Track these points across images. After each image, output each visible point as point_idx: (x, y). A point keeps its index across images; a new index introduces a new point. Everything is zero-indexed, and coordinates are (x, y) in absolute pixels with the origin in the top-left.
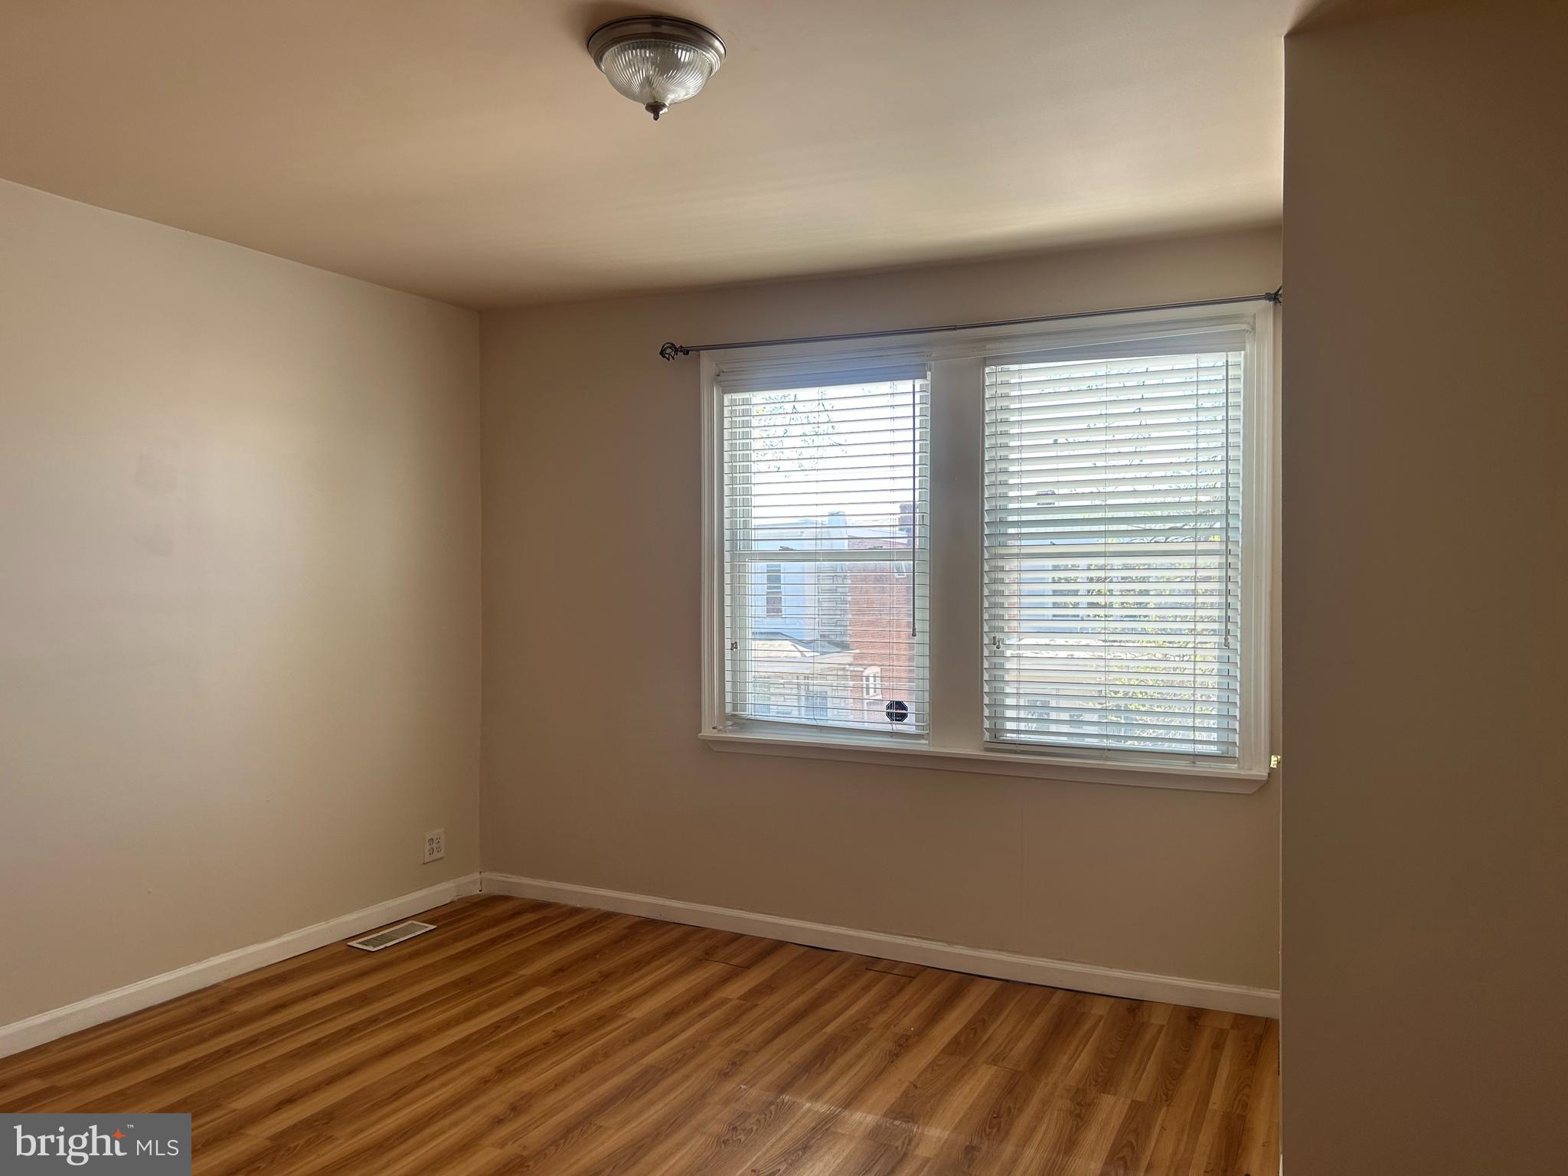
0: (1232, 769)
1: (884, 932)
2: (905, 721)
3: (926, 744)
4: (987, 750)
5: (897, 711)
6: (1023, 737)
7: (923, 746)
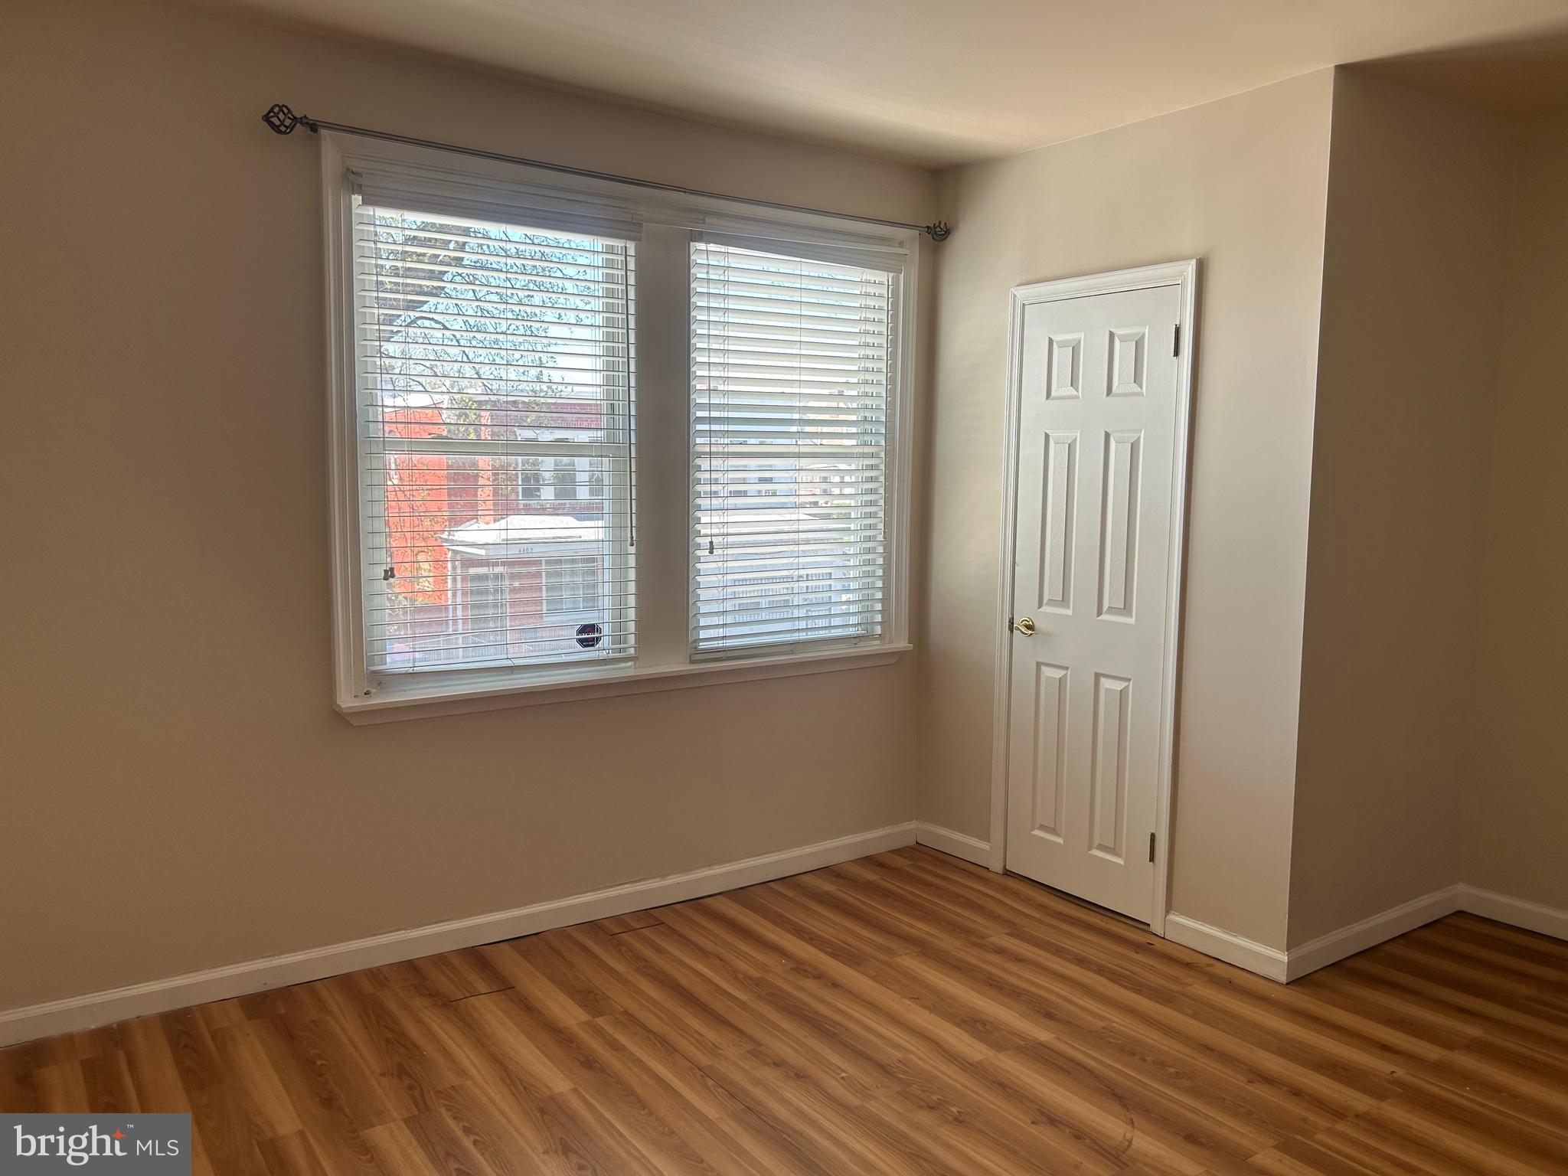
0: (875, 646)
1: (592, 891)
2: (600, 645)
3: (630, 667)
4: (692, 662)
5: (588, 635)
6: (729, 643)
7: (627, 671)
